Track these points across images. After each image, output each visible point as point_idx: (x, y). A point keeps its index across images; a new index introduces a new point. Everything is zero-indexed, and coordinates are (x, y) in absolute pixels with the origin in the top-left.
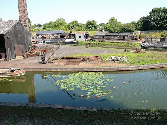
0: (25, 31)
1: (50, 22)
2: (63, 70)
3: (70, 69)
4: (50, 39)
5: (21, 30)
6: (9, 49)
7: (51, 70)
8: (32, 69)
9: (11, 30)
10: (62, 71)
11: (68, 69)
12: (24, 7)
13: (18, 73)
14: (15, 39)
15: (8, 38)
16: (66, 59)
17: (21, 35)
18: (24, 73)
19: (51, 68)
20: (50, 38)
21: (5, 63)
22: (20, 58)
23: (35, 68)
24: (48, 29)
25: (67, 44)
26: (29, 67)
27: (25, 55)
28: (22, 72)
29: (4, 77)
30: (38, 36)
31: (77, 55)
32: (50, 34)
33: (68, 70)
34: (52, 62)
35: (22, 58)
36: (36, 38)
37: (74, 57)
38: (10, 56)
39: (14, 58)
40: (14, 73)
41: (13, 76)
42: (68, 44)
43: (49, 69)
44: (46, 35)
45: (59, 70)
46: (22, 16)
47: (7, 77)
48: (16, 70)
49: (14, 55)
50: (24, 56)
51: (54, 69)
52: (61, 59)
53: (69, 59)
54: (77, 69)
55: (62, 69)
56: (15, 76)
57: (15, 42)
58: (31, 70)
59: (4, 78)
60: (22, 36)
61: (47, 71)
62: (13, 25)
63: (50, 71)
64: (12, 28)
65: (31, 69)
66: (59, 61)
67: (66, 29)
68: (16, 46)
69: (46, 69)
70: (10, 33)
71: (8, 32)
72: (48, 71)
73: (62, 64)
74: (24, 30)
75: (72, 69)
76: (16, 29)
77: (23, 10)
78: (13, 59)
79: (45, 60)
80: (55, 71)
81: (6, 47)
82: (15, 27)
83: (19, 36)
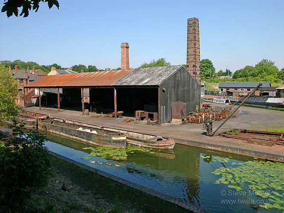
0: (191, 82)
1: (247, 67)
2: (238, 153)
3: (250, 151)
4: (239, 96)
5: (184, 80)
6: (163, 107)
7: (217, 149)
8: (187, 141)
9: (169, 79)
10: (235, 152)
11: (247, 151)
12: (195, 44)
13: (164, 145)
14: (173, 92)
15: (163, 91)
16: (251, 133)
17: (183, 87)
18: (173, 146)
19: (218, 144)
20: (241, 94)
21: (155, 126)
22: (177, 122)
23: (193, 140)
24: (242, 78)
25: (269, 107)
26: (184, 138)
27: (185, 119)
28: (171, 144)
29: (145, 146)
30: (222, 90)
31: (277, 128)
32: (242, 88)
33: (247, 154)
34: (224, 135)
35: (180, 123)
36: (218, 94)
37: (269, 131)
38: (163, 117)
39: (169, 122)
40: (159, 144)
41: (157, 148)
42: (273, 106)
43: (214, 146)
44: (236, 88)
45: (230, 151)
46: (191, 59)
47: (149, 148)
48: (164, 139)
49: (169, 117)
50: (183, 120)
51: (222, 147)
52: (242, 132)
53: (256, 133)
54: (265, 154)
55: (237, 149)
56: (160, 148)
57: (173, 97)
58: (185, 143)
59: (145, 148)
60: (186, 88)
61: (209, 149)
62: (173, 72)
63: (214, 150)
64: (171, 76)
65: (185, 141)
66: (236, 136)
67: (276, 79)
68: (174, 104)
69: (209, 145)
70: (168, 83)
71: (165, 83)
72: (212, 150)
73: (240, 142)
74: (190, 79)
75: (254, 152)
76: (177, 79)
77: (194, 49)
78: (166, 123)
79: (211, 129)
80: (223, 152)
81: (159, 103)
82: (175, 74)
83: (181, 89)
